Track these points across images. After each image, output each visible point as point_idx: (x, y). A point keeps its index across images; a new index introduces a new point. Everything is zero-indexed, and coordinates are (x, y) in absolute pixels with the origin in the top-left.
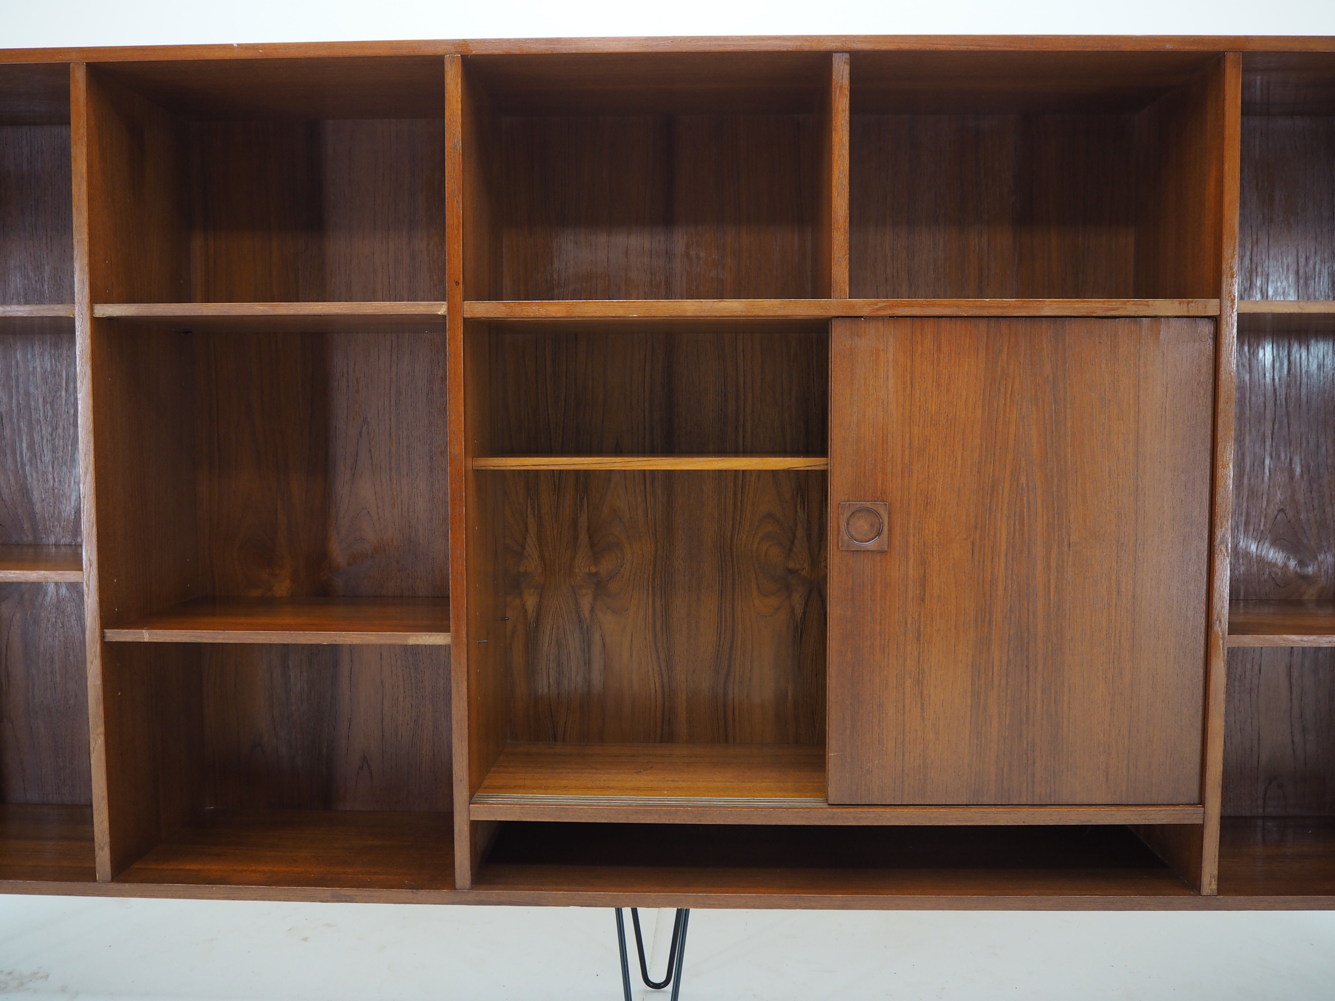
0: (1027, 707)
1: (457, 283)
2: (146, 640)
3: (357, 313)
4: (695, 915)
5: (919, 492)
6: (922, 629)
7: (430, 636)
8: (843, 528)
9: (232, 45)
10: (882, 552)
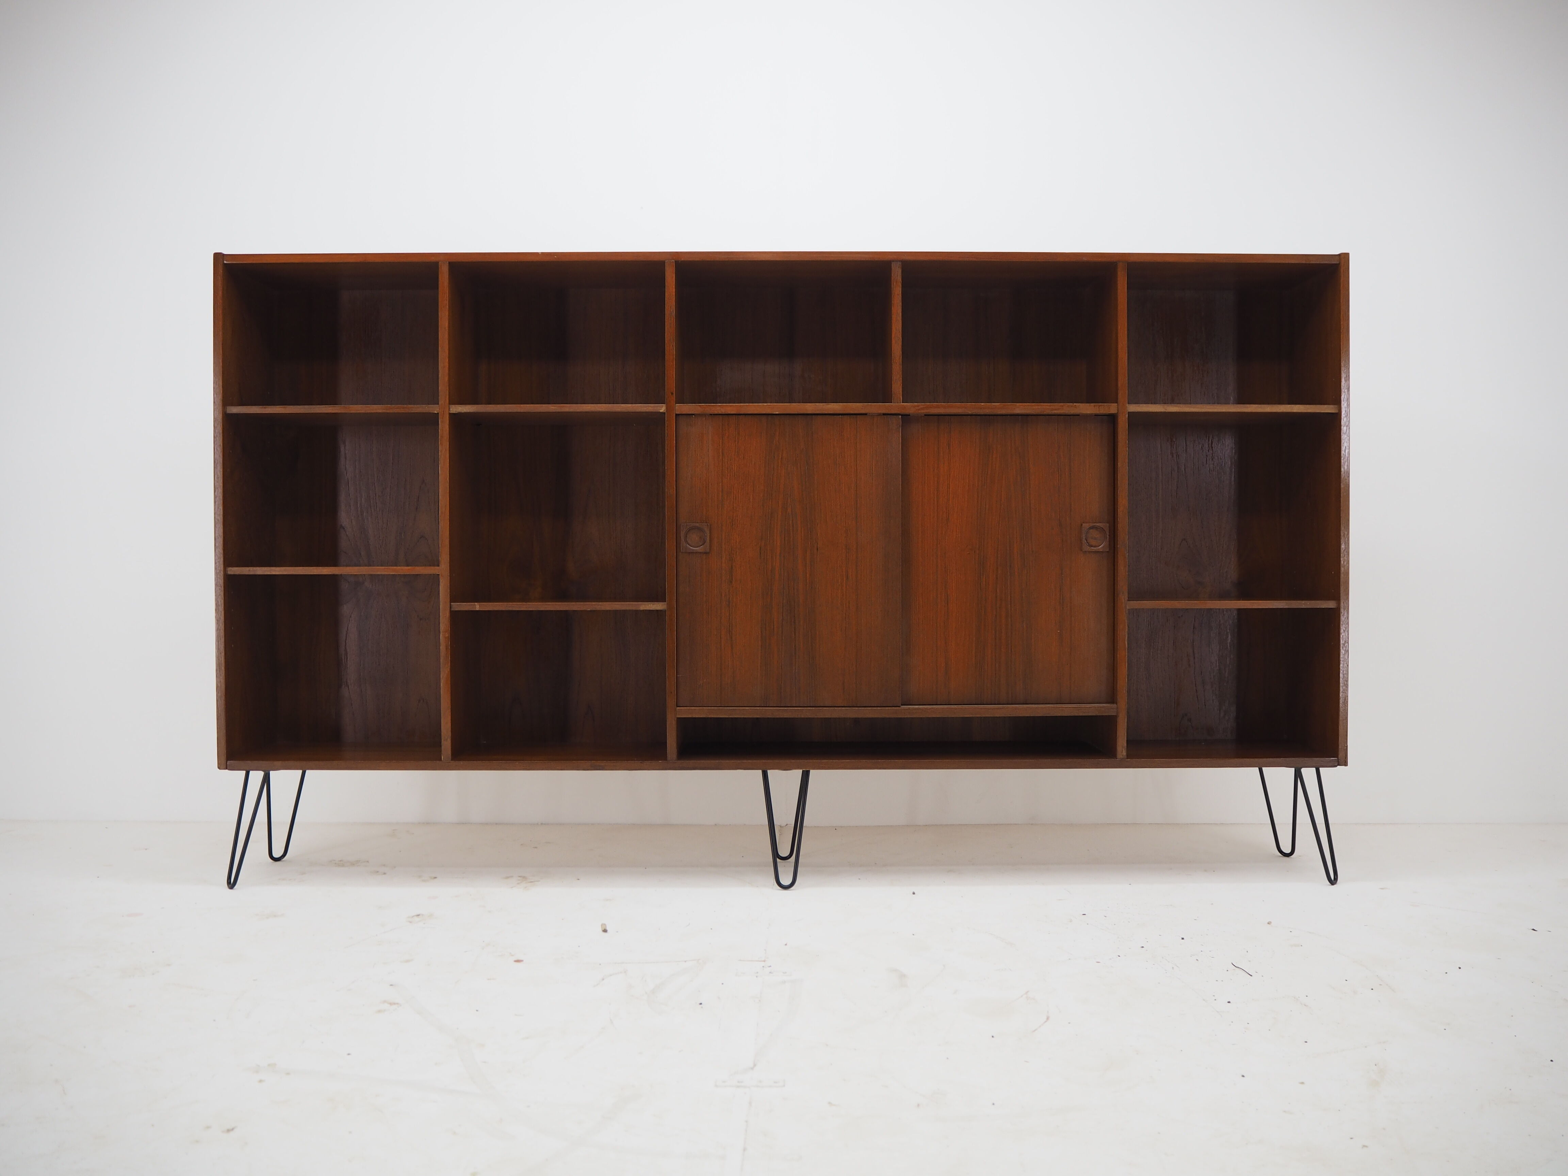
0: (795, 646)
1: (672, 394)
2: (477, 609)
3: (611, 411)
4: (813, 773)
5: (728, 517)
6: (731, 599)
7: (653, 604)
8: (682, 538)
9: (538, 253)
10: (706, 553)
